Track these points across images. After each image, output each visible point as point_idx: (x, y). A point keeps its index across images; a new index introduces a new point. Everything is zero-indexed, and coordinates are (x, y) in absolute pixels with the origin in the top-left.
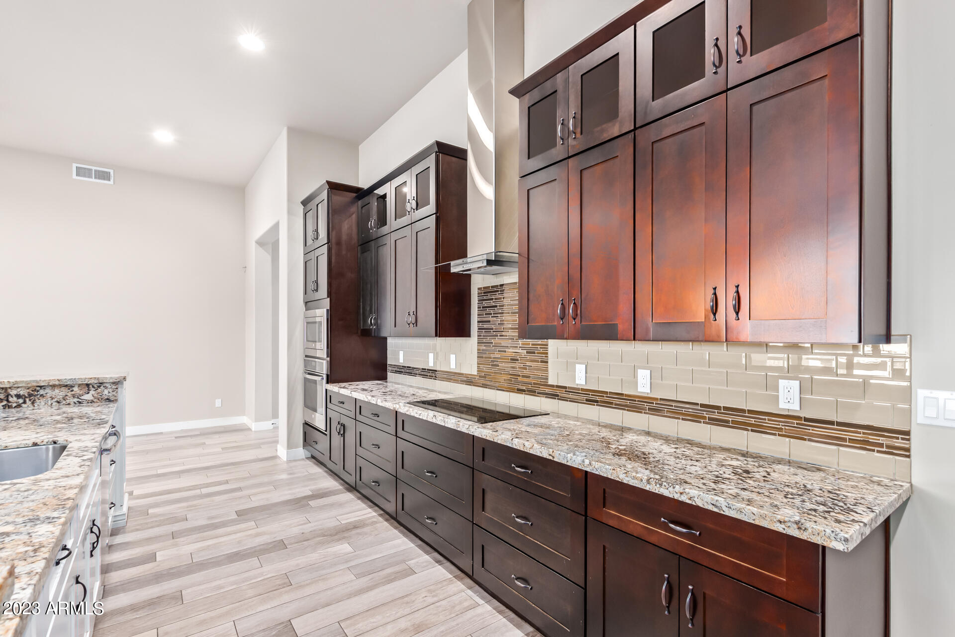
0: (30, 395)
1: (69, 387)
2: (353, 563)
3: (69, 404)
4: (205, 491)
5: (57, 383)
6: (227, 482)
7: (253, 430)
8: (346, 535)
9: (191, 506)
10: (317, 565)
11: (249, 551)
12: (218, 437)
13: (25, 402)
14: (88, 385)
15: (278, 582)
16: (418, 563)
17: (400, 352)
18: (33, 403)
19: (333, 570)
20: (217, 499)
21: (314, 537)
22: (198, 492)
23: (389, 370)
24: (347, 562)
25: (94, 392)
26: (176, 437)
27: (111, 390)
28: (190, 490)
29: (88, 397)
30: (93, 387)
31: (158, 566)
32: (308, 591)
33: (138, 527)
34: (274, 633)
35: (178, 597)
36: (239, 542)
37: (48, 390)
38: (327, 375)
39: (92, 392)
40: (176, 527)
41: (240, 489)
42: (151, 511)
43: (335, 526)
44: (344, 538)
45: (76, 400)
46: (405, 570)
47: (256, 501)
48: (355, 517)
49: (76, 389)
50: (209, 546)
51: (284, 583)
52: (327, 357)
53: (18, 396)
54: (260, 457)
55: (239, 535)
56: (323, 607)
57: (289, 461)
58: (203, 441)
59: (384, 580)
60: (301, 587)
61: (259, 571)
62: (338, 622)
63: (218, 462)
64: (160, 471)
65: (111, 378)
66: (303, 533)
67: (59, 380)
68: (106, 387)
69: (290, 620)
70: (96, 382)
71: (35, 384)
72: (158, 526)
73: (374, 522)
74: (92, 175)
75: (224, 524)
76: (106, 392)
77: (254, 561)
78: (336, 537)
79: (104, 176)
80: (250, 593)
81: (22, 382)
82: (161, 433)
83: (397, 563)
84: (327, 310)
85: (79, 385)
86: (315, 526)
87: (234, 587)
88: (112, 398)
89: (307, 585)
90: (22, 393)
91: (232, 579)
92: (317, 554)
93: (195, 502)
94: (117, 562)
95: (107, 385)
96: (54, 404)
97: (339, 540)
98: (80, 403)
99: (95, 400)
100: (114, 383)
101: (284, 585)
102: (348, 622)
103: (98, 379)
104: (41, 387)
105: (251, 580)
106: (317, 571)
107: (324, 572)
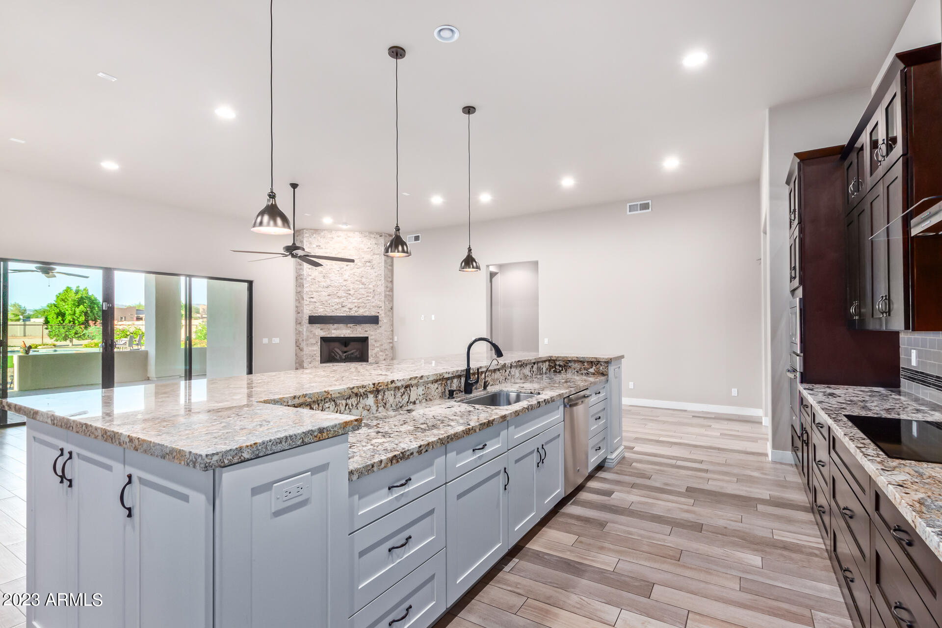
0: (565, 366)
1: (582, 362)
2: (749, 577)
3: (582, 374)
4: (680, 463)
5: (576, 359)
6: (701, 462)
7: (763, 424)
8: (768, 550)
9: (661, 471)
10: (713, 558)
11: (669, 519)
12: (726, 423)
13: (562, 370)
14: (592, 362)
15: (671, 553)
16: (828, 619)
17: (912, 351)
18: (566, 371)
19: (724, 570)
20: (683, 472)
21: (733, 536)
22: (673, 462)
23: (902, 375)
24: (745, 572)
25: (595, 368)
26: (693, 416)
27: (604, 367)
28: (670, 459)
29: (592, 370)
30: (595, 364)
31: (609, 500)
32: (688, 573)
33: (618, 472)
34: (636, 584)
35: (602, 525)
36: (669, 510)
37: (572, 364)
38: (801, 373)
39: (594, 367)
40: (639, 481)
41: (707, 471)
42: (634, 464)
43: (763, 537)
44: (762, 551)
45: (586, 372)
46: (804, 616)
47: (712, 486)
48: (794, 539)
49: (586, 364)
50: (647, 502)
51: (674, 557)
52: (801, 353)
53: (560, 366)
54: (749, 450)
55: (674, 505)
56: (688, 592)
57: (774, 462)
58: (709, 424)
59: (768, 609)
60: (684, 567)
61: (666, 537)
62: (689, 611)
63: (709, 444)
64: (661, 439)
65: (603, 358)
66: (725, 528)
67: (577, 357)
68: (601, 365)
69: (654, 584)
70: (595, 360)
71: (566, 359)
72: (629, 475)
73: (815, 554)
74: (638, 208)
75: (670, 492)
76: (601, 368)
77: (668, 529)
78: (756, 547)
79: (645, 207)
80: (646, 548)
81: (561, 357)
82: (685, 411)
83: (801, 605)
84: (800, 299)
85: (588, 362)
86: (742, 527)
87: (639, 538)
88: (605, 373)
89: (691, 568)
90: (561, 364)
91: (642, 532)
92: (722, 551)
93: (665, 469)
94: (592, 488)
95: (602, 363)
96: (576, 372)
97: (757, 550)
98: (588, 374)
99: (596, 373)
100: (605, 362)
101: (671, 557)
102: (698, 617)
103: (596, 358)
104: (569, 361)
105: (654, 540)
106: (709, 563)
107: (715, 567)
